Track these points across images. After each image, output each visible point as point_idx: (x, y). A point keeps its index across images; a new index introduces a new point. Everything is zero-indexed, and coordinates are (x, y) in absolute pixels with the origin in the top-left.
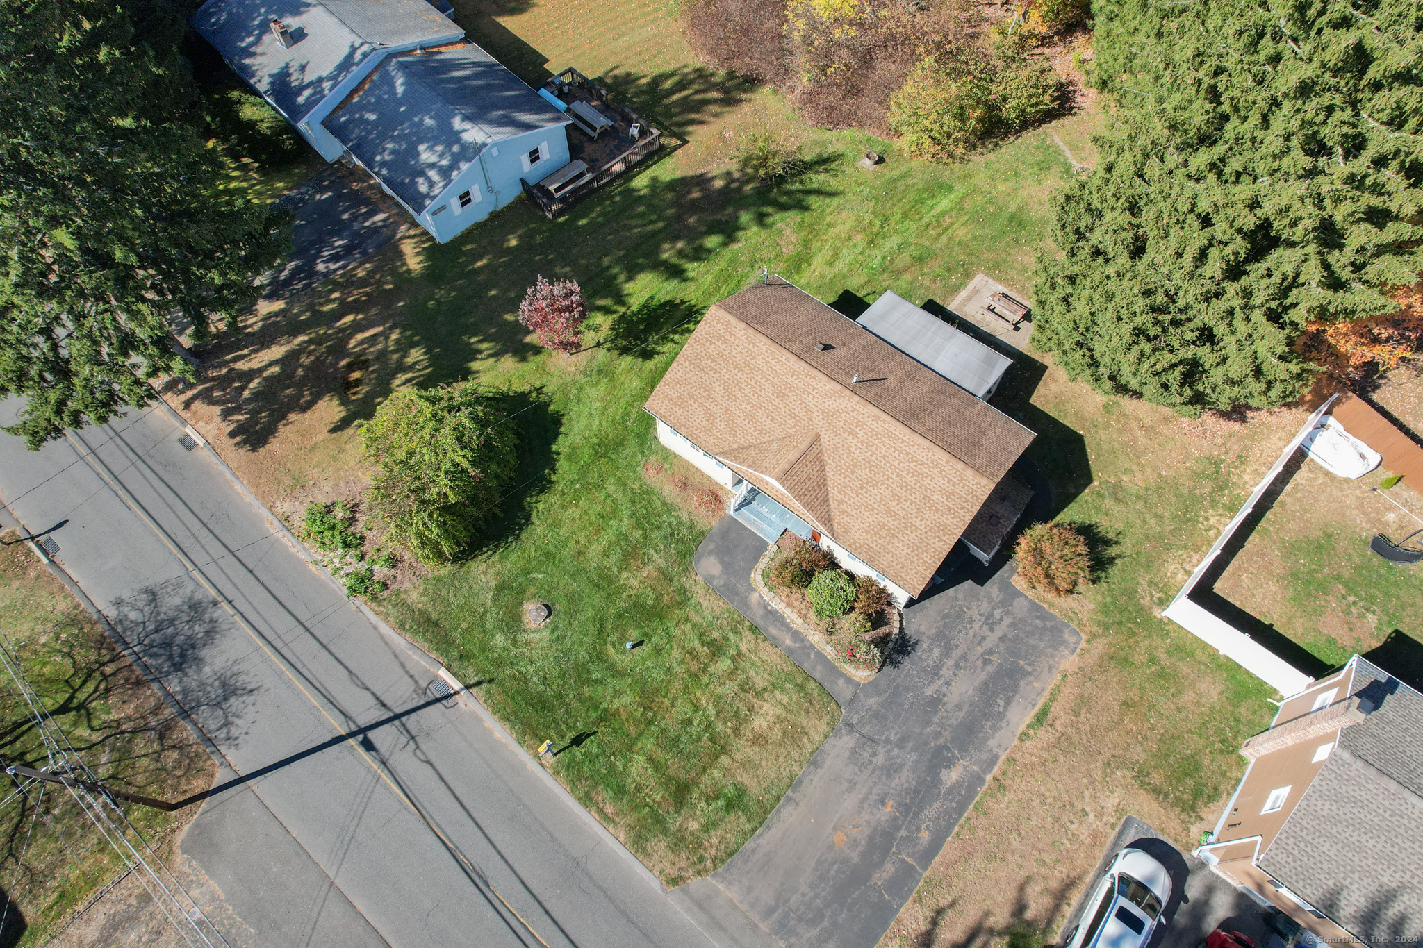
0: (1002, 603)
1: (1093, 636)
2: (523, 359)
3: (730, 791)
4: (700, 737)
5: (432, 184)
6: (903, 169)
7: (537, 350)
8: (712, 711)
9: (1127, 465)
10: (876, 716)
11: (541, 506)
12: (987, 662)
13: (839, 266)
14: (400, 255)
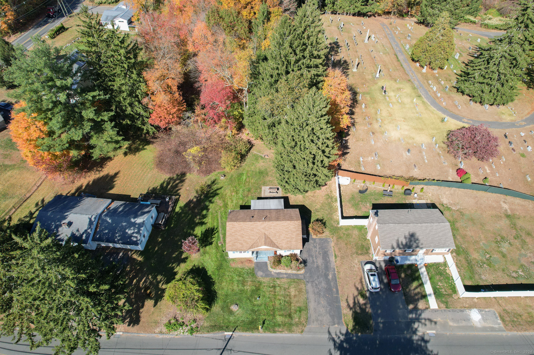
0: (314, 242)
1: (332, 237)
2: (185, 262)
3: (298, 309)
4: (285, 304)
5: (136, 237)
6: (230, 175)
7: (187, 258)
8: (283, 298)
9: (315, 205)
10: (310, 277)
11: (216, 288)
12: (320, 254)
13: (235, 202)
14: (135, 259)
